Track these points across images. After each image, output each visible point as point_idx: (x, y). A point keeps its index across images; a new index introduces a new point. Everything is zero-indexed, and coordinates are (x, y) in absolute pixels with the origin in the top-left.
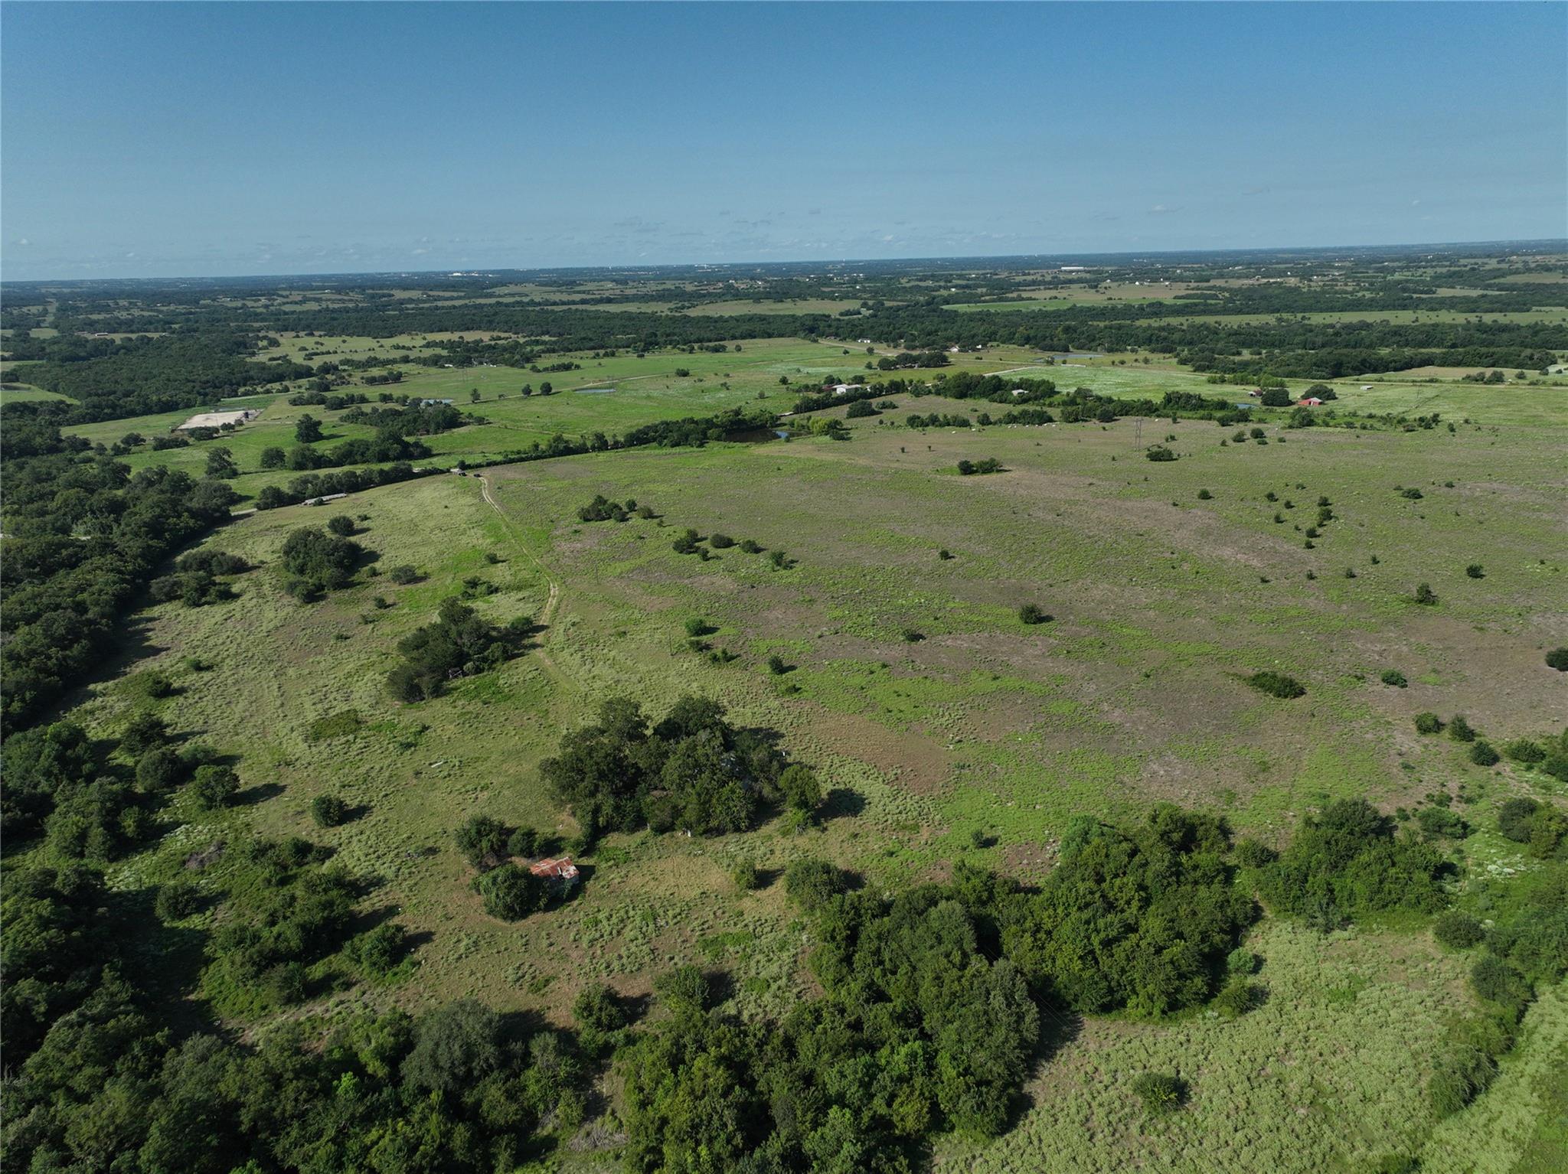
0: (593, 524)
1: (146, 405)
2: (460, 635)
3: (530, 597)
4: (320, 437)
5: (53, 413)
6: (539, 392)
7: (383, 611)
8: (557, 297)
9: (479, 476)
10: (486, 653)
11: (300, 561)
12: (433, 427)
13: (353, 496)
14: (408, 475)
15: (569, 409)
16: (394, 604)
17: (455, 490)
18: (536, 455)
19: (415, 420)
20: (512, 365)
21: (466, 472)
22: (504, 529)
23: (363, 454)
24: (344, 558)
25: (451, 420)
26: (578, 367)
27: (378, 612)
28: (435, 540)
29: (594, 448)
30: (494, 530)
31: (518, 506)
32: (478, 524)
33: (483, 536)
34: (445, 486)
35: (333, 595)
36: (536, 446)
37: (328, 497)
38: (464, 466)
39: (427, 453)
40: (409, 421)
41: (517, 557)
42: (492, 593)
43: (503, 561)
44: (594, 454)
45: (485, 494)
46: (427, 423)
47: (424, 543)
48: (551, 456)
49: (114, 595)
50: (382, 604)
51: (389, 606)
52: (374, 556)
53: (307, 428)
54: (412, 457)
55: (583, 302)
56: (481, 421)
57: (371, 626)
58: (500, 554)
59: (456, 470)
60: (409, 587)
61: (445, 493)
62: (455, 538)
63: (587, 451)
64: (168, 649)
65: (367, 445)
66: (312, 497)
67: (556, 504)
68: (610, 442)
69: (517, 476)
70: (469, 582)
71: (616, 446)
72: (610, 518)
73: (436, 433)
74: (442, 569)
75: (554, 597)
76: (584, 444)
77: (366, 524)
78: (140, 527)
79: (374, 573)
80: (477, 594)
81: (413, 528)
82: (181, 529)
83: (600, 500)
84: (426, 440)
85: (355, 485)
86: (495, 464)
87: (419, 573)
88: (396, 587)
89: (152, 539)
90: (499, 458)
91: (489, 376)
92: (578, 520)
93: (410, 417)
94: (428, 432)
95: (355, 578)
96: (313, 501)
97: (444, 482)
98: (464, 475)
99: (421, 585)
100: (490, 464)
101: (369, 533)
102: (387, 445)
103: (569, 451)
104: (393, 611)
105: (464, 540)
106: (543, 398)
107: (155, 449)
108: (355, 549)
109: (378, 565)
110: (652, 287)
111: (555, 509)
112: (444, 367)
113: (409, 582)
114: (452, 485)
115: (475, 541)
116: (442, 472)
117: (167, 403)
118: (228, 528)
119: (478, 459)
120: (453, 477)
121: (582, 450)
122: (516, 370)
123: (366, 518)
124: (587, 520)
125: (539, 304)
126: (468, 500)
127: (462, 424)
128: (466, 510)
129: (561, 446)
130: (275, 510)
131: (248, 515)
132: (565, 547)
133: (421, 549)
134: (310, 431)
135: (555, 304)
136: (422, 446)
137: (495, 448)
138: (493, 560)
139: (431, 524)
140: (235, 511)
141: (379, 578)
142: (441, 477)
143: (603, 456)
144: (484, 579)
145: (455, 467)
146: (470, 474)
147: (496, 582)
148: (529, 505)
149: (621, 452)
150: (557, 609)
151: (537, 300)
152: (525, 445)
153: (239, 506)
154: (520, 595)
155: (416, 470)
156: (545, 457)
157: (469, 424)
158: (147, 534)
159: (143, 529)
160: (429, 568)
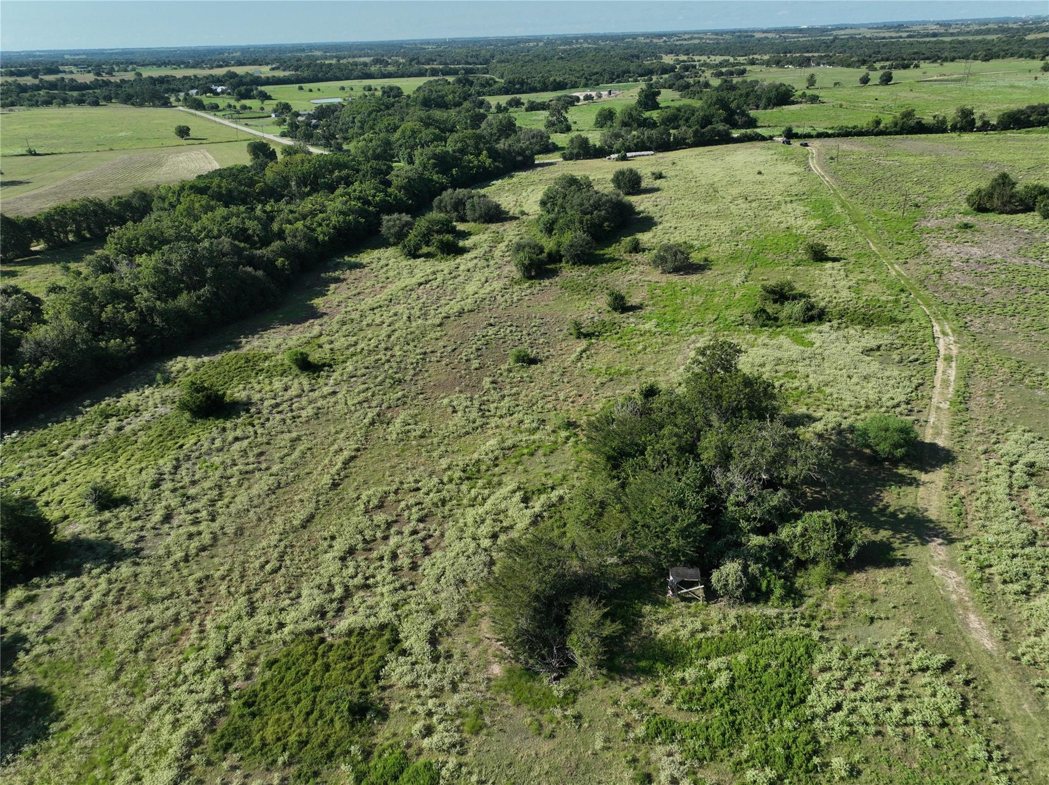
0: (992, 217)
1: (544, 83)
2: (725, 457)
3: (891, 347)
4: (656, 106)
5: (482, 86)
6: (877, 82)
7: (617, 315)
8: (887, 35)
9: (806, 145)
10: (785, 533)
11: (552, 216)
12: (762, 103)
13: (661, 155)
14: (726, 139)
15: (913, 95)
16: (640, 307)
17: (775, 157)
18: (876, 130)
19: (748, 95)
20: (849, 66)
21: (792, 141)
22: (838, 209)
23: (687, 120)
24: (605, 219)
25: (783, 97)
26: (917, 66)
27: (607, 318)
28: (735, 212)
29: (954, 129)
30: (822, 209)
31: (861, 180)
32: (799, 197)
33: (805, 215)
34: (764, 152)
35: (570, 273)
36: (878, 123)
37: (634, 154)
38: (790, 135)
39: (752, 123)
40: (741, 95)
41: (860, 256)
42: (811, 319)
43: (835, 260)
44: (954, 135)
45: (812, 163)
46: (759, 98)
47: (718, 215)
48: (897, 133)
49: (335, 228)
50: (620, 305)
51: (633, 308)
52: (647, 223)
53: (646, 96)
54: (735, 126)
55: (909, 37)
56: (814, 99)
57: (584, 343)
58: (834, 247)
59: (780, 139)
60: (675, 278)
61: (762, 158)
62: (762, 214)
63: (944, 131)
64: (323, 314)
65: (693, 111)
66: (618, 151)
67: (919, 182)
68: (978, 123)
69: (855, 149)
70: (772, 292)
71: (986, 127)
72: (1028, 209)
73: (765, 108)
74: (733, 257)
75: (948, 359)
76: (944, 122)
77: (658, 183)
78: (429, 159)
79: (636, 248)
80: (783, 315)
81: (712, 193)
82: (474, 167)
83: (1004, 181)
84: (753, 113)
85: (665, 146)
86: (827, 135)
87: (696, 257)
88: (656, 276)
89: (437, 173)
90: (830, 132)
91: (825, 74)
92: (965, 206)
93: (744, 92)
94: (757, 107)
95: (610, 251)
96: (616, 156)
97: (763, 148)
98: (789, 143)
99: (693, 279)
100: (820, 136)
101: (656, 194)
102: (712, 110)
103: (921, 128)
104: (631, 320)
105: (775, 217)
106: (881, 87)
107: (527, 110)
108: (629, 209)
109: (645, 238)
110: (977, 27)
111: (918, 189)
112: (783, 66)
113: (676, 270)
114: (771, 152)
115: (791, 221)
116: (763, 139)
117: (559, 83)
118: (523, 174)
119: (807, 130)
120: (775, 144)
121: (939, 128)
122: (851, 69)
123: (660, 176)
124: (981, 209)
125: (870, 38)
126: (791, 167)
127: (793, 103)
128: (785, 178)
129: (912, 123)
130: (579, 161)
131: (551, 164)
132: (947, 250)
133: (713, 222)
134: (649, 100)
135: (884, 38)
136: (748, 116)
137: (827, 124)
138: (819, 255)
139: (735, 191)
140: (539, 159)
141: (639, 257)
142: (762, 144)
143: (967, 137)
144: (800, 288)
145: (780, 136)
146: (796, 143)
147: (821, 297)
148: (875, 181)
149: (993, 135)
150: (963, 399)
151: (868, 36)
152: (863, 121)
153: (550, 155)
154: (870, 339)
155: (735, 135)
156: (890, 134)
157: (801, 102)
158: (435, 165)
159: (432, 161)
160: (716, 251)
